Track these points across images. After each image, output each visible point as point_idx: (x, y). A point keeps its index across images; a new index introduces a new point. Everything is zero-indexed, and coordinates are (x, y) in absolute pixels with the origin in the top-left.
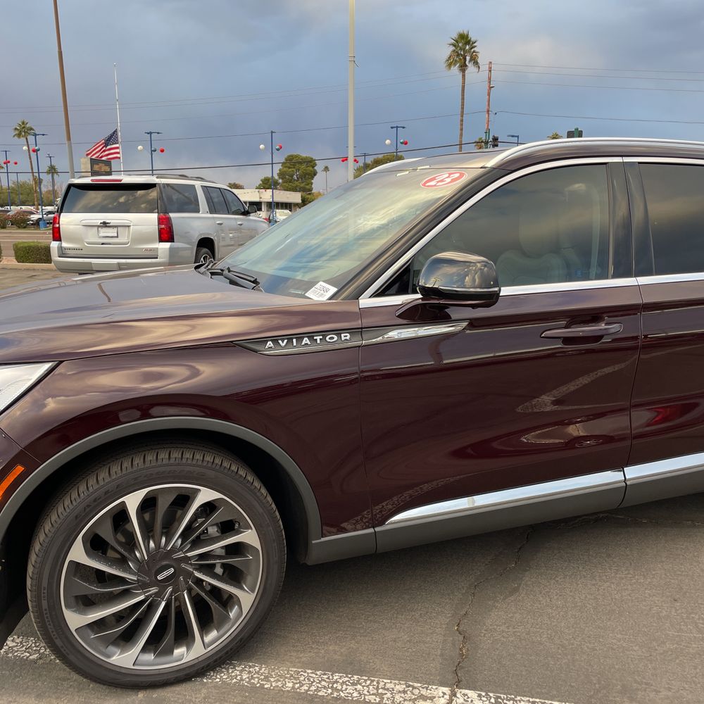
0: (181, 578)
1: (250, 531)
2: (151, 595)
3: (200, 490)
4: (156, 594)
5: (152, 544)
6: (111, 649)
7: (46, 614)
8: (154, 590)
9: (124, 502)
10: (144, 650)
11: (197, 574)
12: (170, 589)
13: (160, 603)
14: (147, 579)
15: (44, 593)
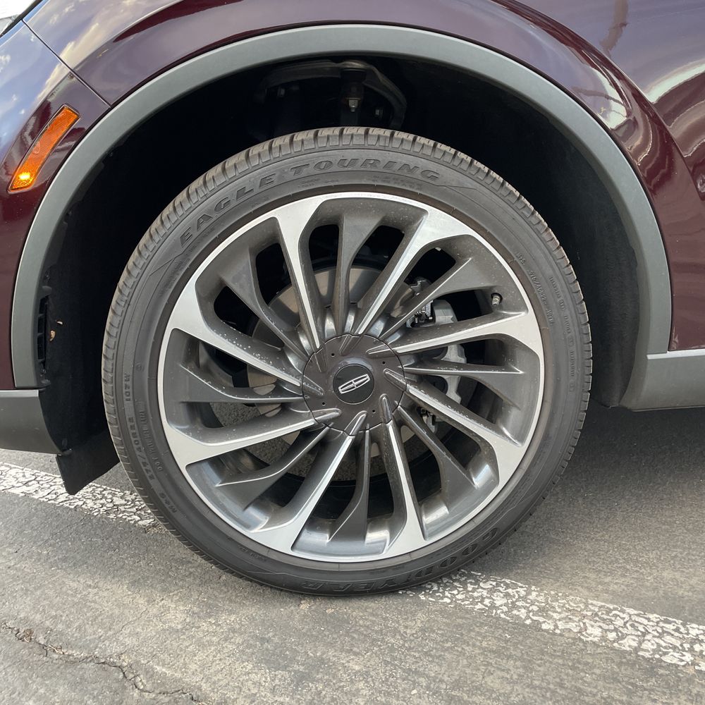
0: (383, 397)
1: (523, 313)
2: (326, 423)
3: (424, 212)
4: (334, 419)
5: (330, 325)
6: (253, 512)
7: (132, 427)
8: (333, 413)
9: (274, 220)
10: (312, 523)
11: (414, 391)
12: (361, 416)
13: (342, 439)
14: (319, 390)
15: (127, 387)
